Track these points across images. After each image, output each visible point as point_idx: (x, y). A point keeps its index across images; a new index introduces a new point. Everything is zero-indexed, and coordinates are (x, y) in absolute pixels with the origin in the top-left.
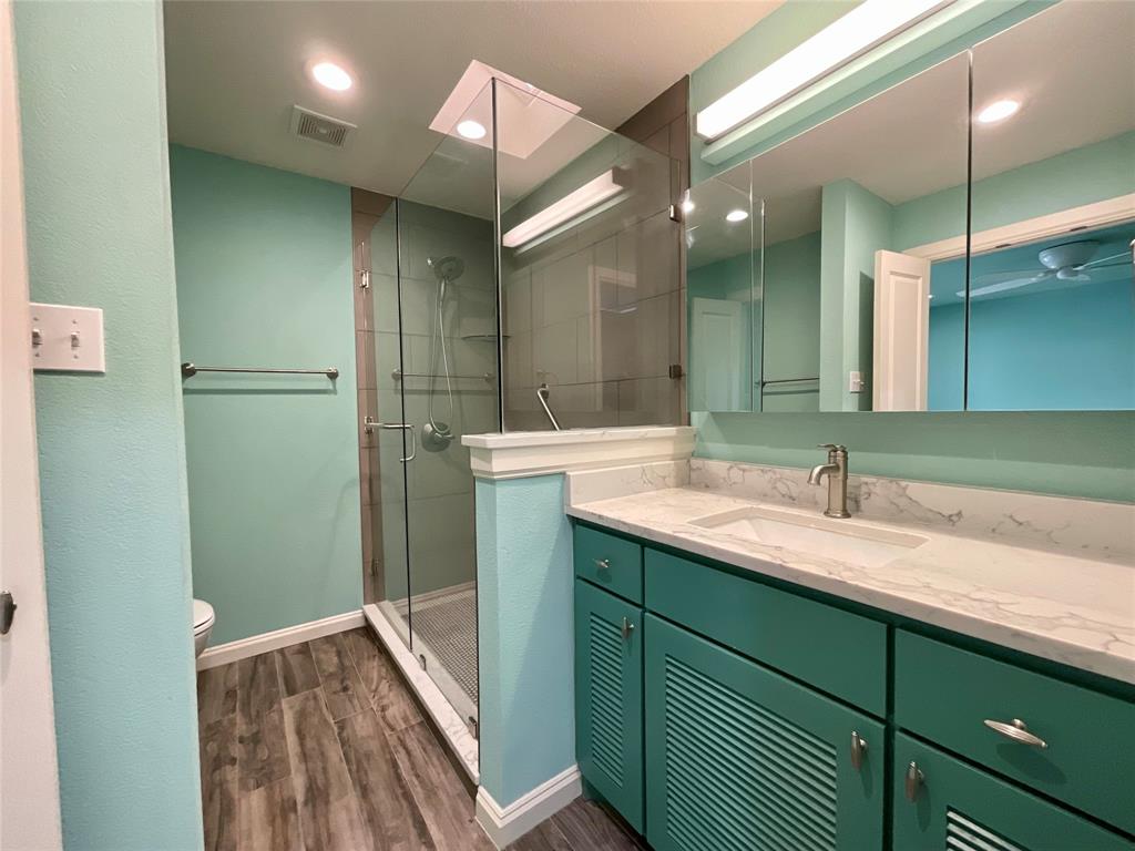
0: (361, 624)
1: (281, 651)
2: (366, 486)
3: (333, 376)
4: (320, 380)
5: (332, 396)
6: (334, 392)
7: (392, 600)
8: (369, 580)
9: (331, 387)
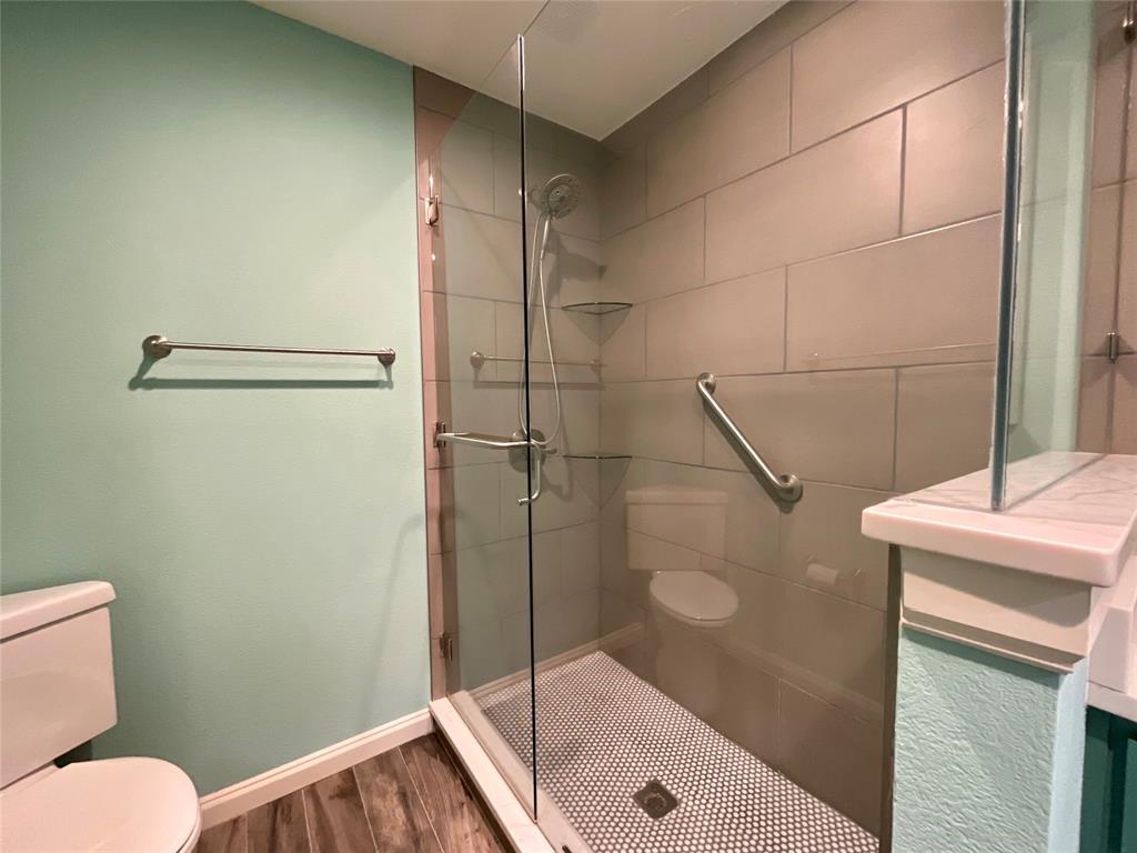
0: (426, 730)
1: (312, 790)
2: (435, 526)
3: (387, 360)
4: (368, 367)
5: (387, 390)
6: (389, 384)
7: (468, 689)
8: (439, 662)
9: (384, 377)
